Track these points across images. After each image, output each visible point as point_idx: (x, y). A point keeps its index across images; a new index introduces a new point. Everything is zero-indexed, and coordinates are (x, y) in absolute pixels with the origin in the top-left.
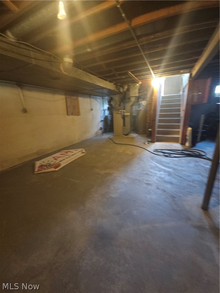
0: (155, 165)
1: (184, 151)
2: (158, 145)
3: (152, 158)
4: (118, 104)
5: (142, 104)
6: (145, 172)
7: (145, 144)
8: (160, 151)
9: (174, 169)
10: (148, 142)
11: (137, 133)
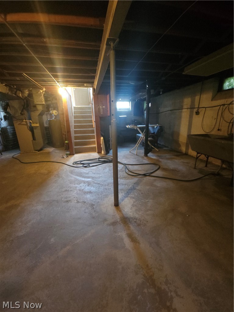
0: (75, 178)
1: (100, 159)
2: (77, 157)
3: (72, 172)
4: (20, 112)
5: (53, 114)
6: (63, 190)
7: (63, 158)
8: (79, 163)
9: (93, 178)
10: (67, 155)
11: (54, 147)
